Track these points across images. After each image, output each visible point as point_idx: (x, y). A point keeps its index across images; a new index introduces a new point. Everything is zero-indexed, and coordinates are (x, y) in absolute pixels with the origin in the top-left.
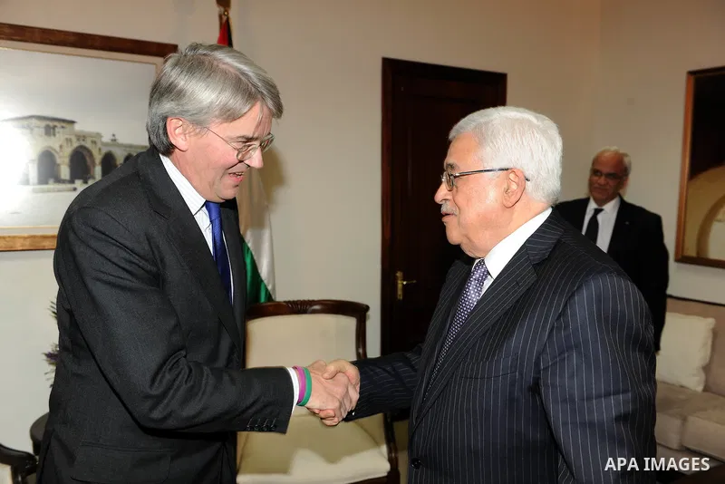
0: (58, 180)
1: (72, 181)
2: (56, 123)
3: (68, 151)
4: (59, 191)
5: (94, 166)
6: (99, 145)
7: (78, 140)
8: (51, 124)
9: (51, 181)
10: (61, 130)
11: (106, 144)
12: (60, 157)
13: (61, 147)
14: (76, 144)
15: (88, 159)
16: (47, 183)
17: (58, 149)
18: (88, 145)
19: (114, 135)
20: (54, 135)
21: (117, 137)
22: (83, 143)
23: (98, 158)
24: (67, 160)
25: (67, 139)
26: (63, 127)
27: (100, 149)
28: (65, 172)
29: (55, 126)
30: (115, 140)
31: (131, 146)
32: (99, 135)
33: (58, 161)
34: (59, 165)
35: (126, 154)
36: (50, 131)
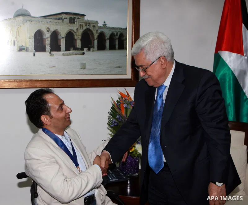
0: (76, 49)
1: (82, 49)
2: (75, 16)
3: (81, 31)
4: (76, 54)
5: (94, 41)
6: (97, 28)
7: (86, 25)
8: (73, 17)
9: (72, 49)
10: (78, 20)
11: (100, 28)
12: (77, 35)
13: (77, 29)
14: (85, 28)
15: (90, 36)
16: (70, 50)
17: (76, 31)
18: (91, 28)
19: (105, 22)
20: (74, 23)
21: (106, 23)
22: (88, 27)
23: (96, 36)
24: (80, 37)
25: (80, 25)
26: (78, 18)
27: (97, 31)
28: (79, 44)
29: (75, 18)
30: (105, 25)
31: (113, 28)
32: (97, 22)
33: (76, 37)
34: (76, 40)
35: (110, 33)
36: (72, 21)
